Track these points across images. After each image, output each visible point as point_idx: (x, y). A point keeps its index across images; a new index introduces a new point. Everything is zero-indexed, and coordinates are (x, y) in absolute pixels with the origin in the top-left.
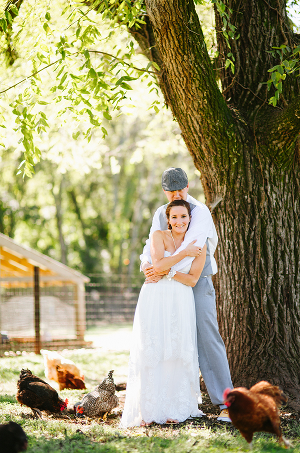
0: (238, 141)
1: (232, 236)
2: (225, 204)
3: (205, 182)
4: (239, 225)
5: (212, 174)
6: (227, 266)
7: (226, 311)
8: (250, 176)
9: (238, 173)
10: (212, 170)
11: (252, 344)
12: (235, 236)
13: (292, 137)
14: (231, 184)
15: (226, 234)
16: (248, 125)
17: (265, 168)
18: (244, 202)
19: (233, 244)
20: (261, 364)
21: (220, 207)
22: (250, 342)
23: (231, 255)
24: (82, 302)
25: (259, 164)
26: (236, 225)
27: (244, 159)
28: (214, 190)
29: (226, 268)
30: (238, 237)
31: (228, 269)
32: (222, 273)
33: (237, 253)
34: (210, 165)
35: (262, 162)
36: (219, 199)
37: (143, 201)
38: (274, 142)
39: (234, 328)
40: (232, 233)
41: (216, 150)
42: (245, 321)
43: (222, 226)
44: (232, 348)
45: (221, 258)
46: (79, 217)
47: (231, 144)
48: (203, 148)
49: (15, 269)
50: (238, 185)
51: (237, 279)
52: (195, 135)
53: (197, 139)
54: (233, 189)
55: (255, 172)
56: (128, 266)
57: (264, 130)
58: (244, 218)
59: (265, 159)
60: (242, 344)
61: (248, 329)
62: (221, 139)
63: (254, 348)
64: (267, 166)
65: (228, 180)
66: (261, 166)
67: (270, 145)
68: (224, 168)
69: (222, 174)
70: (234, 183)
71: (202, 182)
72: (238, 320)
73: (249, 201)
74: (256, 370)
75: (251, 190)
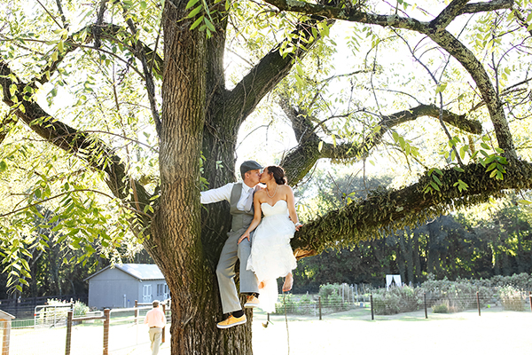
1: (199, 348)
2: (195, 322)
4: (206, 340)
9: (208, 298)
10: (187, 294)
12: (202, 348)
14: (202, 307)
15: (194, 346)
18: (211, 321)
21: (190, 325)
26: (203, 339)
28: (186, 309)
30: (205, 349)
36: (189, 317)
40: (200, 345)
41: (193, 280)
43: (190, 339)
48: (183, 277)
50: (208, 307)
52: (178, 268)
54: (204, 310)
62: (198, 271)
65: (200, 303)
68: (198, 294)
69: (195, 298)
70: (205, 305)
73: (216, 320)
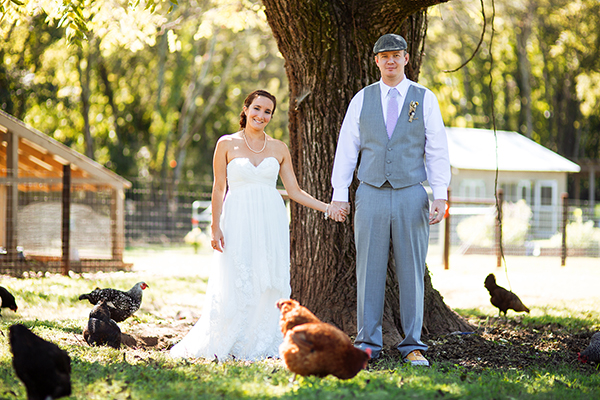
0: (332, 23)
1: (321, 137)
2: (314, 98)
3: (291, 71)
4: (329, 125)
5: (300, 62)
6: (313, 173)
7: (310, 227)
8: (345, 66)
9: (331, 62)
10: (300, 56)
11: (339, 267)
12: (324, 138)
13: (398, 21)
14: (322, 75)
15: (314, 135)
16: (346, 4)
17: (363, 58)
18: (337, 98)
19: (321, 148)
20: (349, 291)
21: (308, 102)
22: (337, 265)
23: (318, 160)
24: (120, 213)
25: (356, 52)
26: (326, 125)
27: (339, 46)
28: (302, 81)
29: (311, 176)
30: (327, 139)
31: (314, 177)
32: (306, 181)
33: (326, 158)
34: (298, 51)
35: (361, 50)
36: (307, 92)
37: (197, 85)
38: (376, 26)
39: (318, 248)
40: (321, 133)
41: (306, 33)
42: (332, 240)
43: (309, 125)
44: (315, 271)
45: (306, 163)
46: (111, 102)
47: (324, 26)
48: (291, 29)
49: (36, 167)
50: (330, 76)
51: (324, 189)
52: (282, 14)
53: (283, 18)
54: (325, 81)
55: (351, 61)
56: (174, 169)
57: (364, 10)
58: (337, 116)
59: (364, 46)
60: (327, 267)
61: (334, 249)
62: (313, 20)
63: (341, 272)
64: (367, 55)
65: (319, 69)
66: (360, 55)
67: (371, 29)
68: (314, 55)
69: (311, 61)
70: (326, 73)
71: (287, 70)
72: (324, 237)
73: (343, 96)
74: (343, 298)
75: (346, 82)
